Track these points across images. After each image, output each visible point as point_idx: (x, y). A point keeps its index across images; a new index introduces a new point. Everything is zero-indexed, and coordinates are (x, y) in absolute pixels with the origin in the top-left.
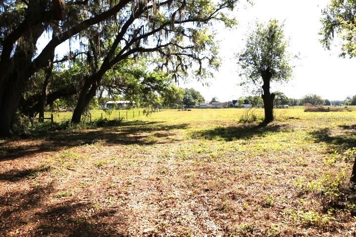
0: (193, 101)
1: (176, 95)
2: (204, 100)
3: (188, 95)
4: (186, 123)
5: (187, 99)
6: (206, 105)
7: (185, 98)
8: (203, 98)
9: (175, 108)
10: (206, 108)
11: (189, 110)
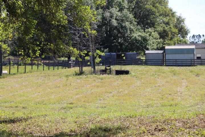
0: (137, 34)
1: (66, 11)
2: (183, 32)
3: (115, 11)
4: (109, 125)
5: (112, 28)
6: (191, 51)
7: (104, 23)
8: (180, 21)
9: (65, 65)
10: (191, 63)
11: (118, 73)
